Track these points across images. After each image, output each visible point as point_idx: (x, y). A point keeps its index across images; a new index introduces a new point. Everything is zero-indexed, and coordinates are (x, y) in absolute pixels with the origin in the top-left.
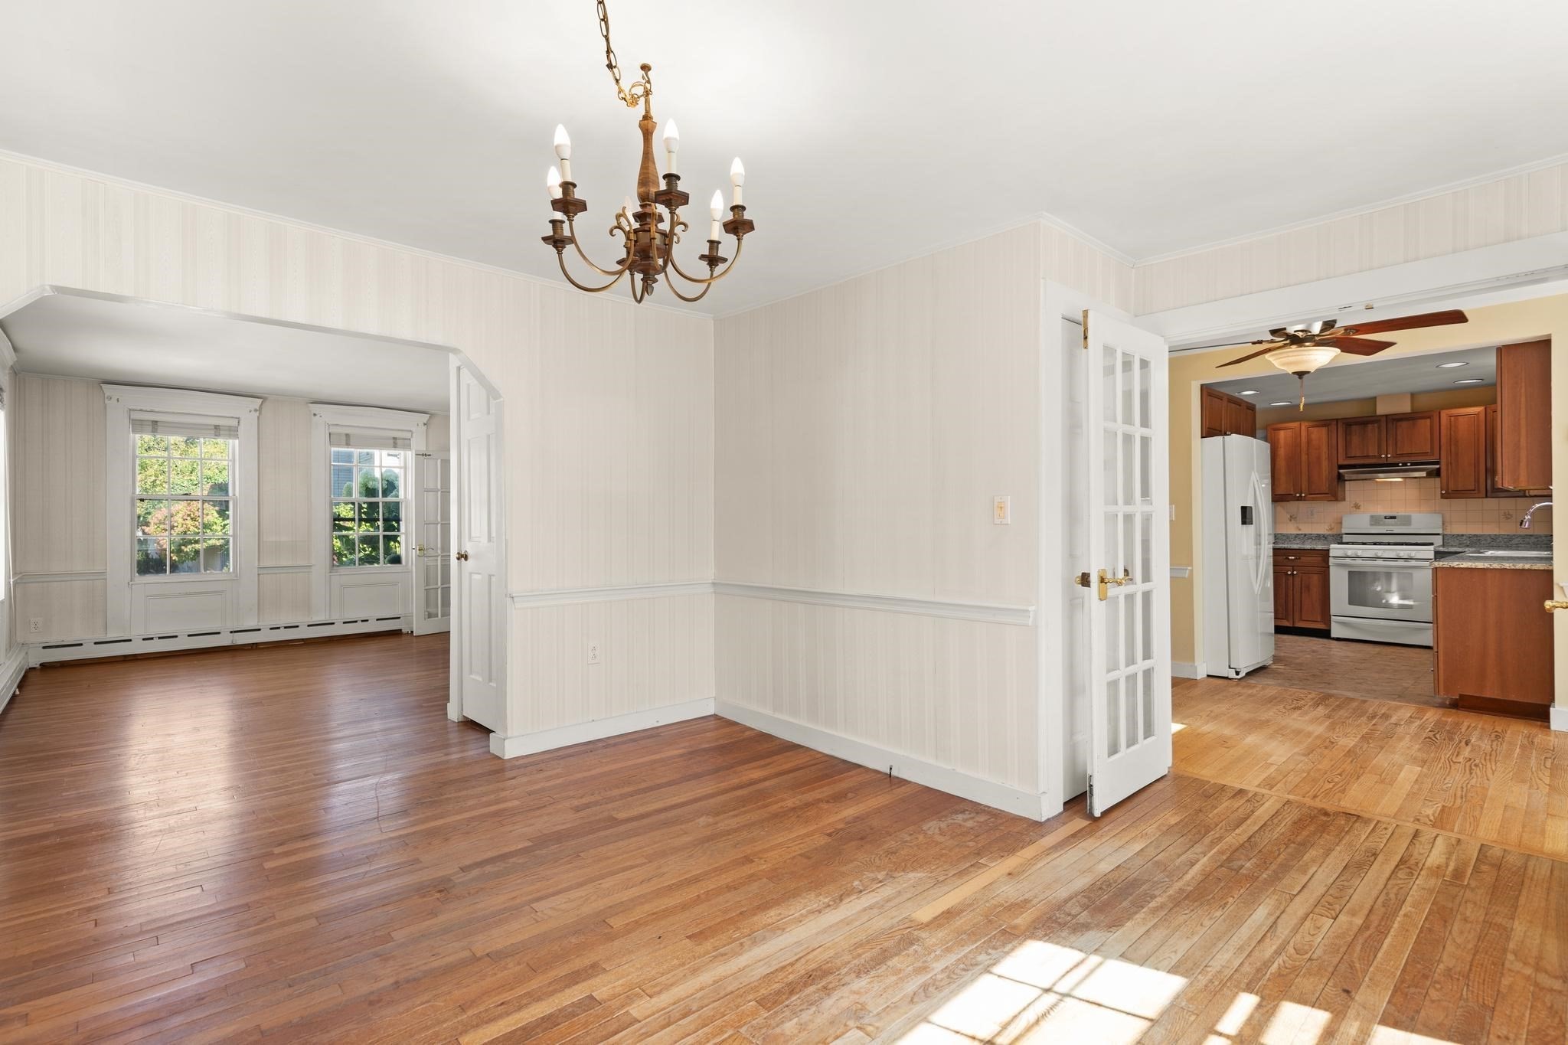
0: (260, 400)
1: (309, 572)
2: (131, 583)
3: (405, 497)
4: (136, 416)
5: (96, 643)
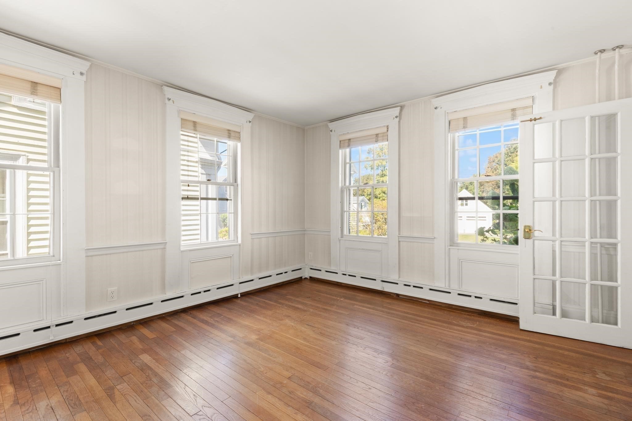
0: (399, 107)
1: (433, 243)
2: (340, 239)
4: (341, 138)
5: (326, 271)
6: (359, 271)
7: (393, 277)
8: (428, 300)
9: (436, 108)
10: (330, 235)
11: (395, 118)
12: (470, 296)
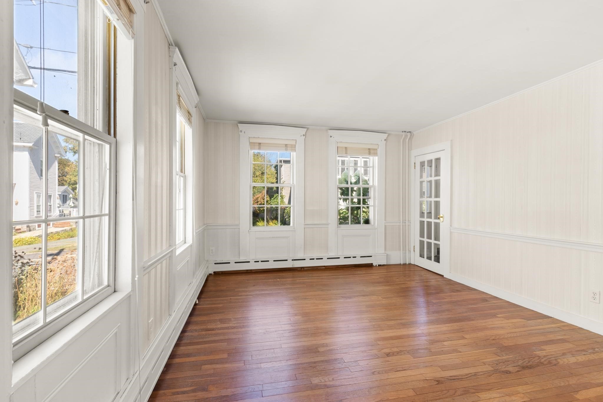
0: (306, 129)
1: (327, 227)
2: (250, 231)
3: (373, 185)
4: (252, 141)
5: (235, 263)
6: (271, 256)
7: (300, 256)
8: (324, 266)
9: (331, 137)
10: (239, 228)
11: (302, 136)
12: (350, 257)
